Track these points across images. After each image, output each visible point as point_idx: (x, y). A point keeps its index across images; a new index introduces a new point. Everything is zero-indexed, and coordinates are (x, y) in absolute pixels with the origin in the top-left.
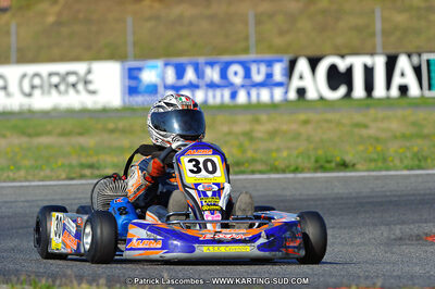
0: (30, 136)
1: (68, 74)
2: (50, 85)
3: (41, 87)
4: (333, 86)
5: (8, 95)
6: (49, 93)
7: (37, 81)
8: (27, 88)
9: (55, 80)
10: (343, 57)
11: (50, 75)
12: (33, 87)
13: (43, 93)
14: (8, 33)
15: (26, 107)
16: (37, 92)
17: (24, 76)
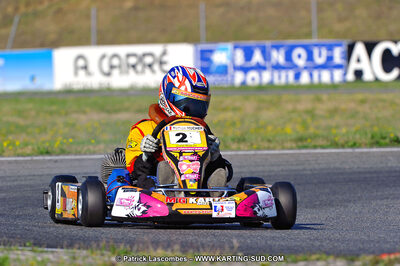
0: (109, 112)
1: (144, 55)
2: (128, 65)
3: (120, 67)
4: (387, 68)
5: (89, 74)
6: (127, 72)
7: (115, 62)
8: (106, 68)
9: (133, 60)
10: (396, 42)
11: (128, 56)
12: (112, 67)
13: (121, 73)
14: (88, 17)
15: (105, 85)
16: (116, 72)
17: (103, 57)
